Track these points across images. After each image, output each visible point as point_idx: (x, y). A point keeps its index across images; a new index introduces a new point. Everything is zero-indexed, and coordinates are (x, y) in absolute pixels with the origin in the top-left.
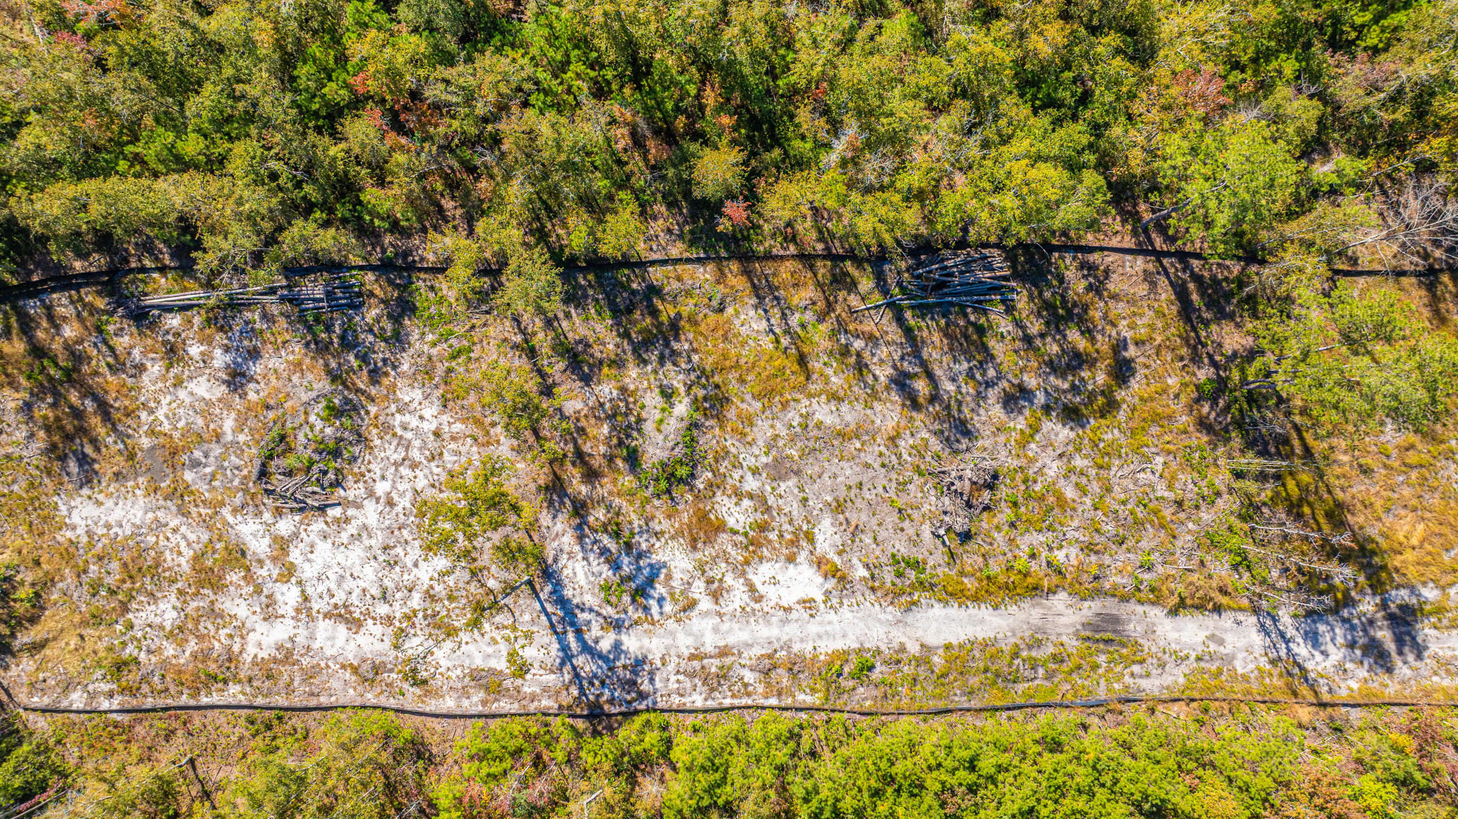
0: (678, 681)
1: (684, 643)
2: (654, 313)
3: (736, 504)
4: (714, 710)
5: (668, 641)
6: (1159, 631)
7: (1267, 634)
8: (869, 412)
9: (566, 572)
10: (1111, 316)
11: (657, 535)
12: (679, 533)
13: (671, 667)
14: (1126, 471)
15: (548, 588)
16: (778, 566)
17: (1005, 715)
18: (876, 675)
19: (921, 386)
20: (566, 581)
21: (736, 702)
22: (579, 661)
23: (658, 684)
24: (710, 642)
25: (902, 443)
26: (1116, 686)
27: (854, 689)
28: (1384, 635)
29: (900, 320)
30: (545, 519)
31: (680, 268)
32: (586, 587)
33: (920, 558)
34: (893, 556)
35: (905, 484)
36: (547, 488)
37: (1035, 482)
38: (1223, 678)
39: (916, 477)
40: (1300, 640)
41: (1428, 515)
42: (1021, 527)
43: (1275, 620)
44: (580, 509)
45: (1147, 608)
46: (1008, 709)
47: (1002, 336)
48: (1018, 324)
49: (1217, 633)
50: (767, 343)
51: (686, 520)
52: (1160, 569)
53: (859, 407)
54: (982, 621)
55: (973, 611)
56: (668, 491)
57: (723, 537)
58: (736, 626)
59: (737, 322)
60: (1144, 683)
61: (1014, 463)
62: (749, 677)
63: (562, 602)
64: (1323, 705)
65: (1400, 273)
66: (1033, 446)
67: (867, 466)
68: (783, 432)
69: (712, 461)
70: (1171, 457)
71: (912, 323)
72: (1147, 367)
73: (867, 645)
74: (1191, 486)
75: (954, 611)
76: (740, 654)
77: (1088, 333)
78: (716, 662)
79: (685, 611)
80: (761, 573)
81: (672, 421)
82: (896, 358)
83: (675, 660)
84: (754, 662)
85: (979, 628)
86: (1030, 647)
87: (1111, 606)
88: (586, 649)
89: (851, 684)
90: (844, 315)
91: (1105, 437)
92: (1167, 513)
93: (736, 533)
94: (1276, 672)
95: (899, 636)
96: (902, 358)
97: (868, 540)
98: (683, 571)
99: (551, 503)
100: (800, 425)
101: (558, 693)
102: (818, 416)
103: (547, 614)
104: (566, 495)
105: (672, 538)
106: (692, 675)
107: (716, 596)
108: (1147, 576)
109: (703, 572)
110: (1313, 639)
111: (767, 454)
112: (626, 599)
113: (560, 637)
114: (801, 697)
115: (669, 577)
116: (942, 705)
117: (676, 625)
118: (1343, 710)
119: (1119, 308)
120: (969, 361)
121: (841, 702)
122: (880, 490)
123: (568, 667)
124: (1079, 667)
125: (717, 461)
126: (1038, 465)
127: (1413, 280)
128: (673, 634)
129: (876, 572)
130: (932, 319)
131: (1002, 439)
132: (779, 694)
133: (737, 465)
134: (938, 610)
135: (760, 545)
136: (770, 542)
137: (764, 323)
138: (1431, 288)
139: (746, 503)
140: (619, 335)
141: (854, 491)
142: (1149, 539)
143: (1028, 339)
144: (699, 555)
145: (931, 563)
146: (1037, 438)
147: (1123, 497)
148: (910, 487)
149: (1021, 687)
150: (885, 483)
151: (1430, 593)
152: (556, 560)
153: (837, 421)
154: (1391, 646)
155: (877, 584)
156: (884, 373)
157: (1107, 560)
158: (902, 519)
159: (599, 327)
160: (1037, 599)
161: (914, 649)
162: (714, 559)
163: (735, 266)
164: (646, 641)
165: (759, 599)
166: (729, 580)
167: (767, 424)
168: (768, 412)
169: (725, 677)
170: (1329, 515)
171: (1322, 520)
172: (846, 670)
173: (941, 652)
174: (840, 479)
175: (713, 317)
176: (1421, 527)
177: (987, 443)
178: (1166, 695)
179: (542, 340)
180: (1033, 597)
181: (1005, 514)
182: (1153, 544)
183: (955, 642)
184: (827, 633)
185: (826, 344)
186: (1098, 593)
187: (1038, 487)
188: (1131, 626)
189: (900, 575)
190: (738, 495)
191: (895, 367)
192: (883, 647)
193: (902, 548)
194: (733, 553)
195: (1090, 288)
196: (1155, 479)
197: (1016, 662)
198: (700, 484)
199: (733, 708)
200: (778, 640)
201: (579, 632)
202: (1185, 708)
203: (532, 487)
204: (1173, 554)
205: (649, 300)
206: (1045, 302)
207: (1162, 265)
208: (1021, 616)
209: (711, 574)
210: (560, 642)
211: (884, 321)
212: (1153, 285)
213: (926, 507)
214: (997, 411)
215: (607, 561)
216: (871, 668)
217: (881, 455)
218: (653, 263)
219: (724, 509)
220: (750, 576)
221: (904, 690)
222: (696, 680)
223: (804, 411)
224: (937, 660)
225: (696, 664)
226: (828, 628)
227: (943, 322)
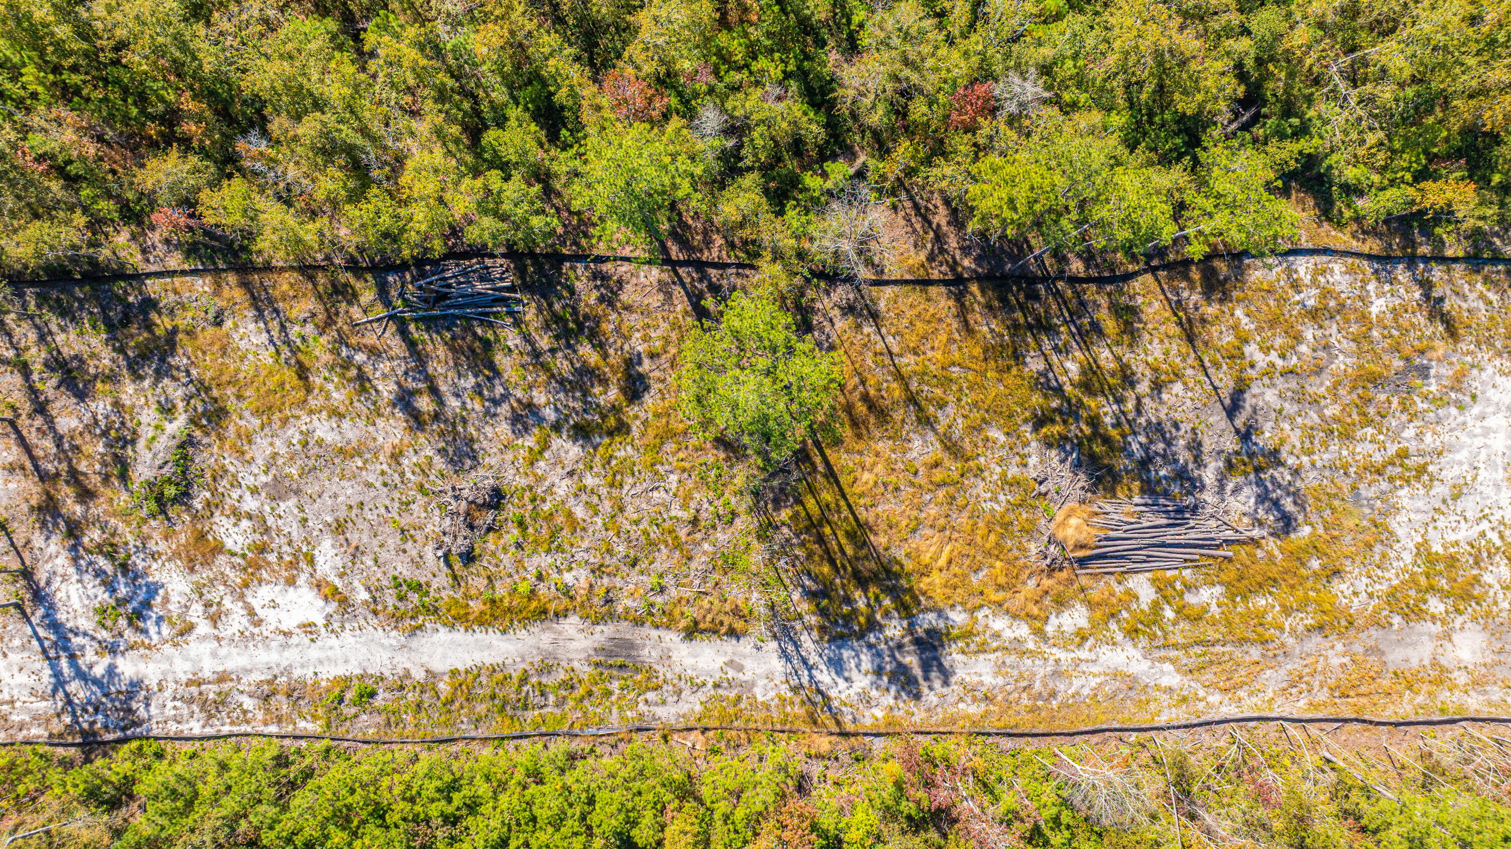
0: (175, 708)
1: (182, 669)
2: (149, 326)
3: (235, 525)
4: (209, 738)
5: (165, 666)
6: (675, 656)
7: (788, 659)
8: (371, 429)
9: (59, 595)
10: (625, 329)
11: (154, 556)
12: (176, 555)
13: (168, 693)
14: (639, 489)
15: (41, 612)
16: (277, 588)
17: (513, 743)
18: (378, 702)
19: (424, 403)
20: (60, 605)
21: (235, 729)
22: (73, 687)
23: (153, 710)
24: (208, 668)
25: (405, 462)
26: (629, 713)
27: (356, 716)
28: (911, 660)
29: (403, 332)
30: (38, 540)
31: (177, 281)
32: (80, 611)
33: (423, 580)
34: (395, 578)
35: (408, 504)
36: (40, 509)
37: (544, 501)
38: (742, 706)
39: (419, 497)
40: (824, 667)
41: (955, 535)
42: (528, 549)
43: (797, 646)
44: (74, 530)
45: (662, 633)
46: (514, 738)
47: (510, 350)
48: (527, 338)
49: (736, 659)
50: (267, 357)
51: (183, 541)
52: (673, 592)
53: (361, 423)
54: (490, 646)
55: (480, 635)
56: (163, 512)
57: (222, 559)
58: (234, 651)
59: (236, 336)
60: (660, 711)
61: (522, 482)
62: (248, 703)
63: (55, 626)
64: (845, 735)
65: (926, 283)
66: (542, 464)
67: (369, 485)
68: (283, 450)
69: (210, 480)
70: (686, 475)
71: (416, 336)
72: (663, 381)
73: (370, 671)
74: (706, 506)
75: (460, 635)
76: (239, 679)
77: (600, 346)
78: (214, 688)
79: (182, 635)
80: (260, 596)
81: (163, 439)
82: (399, 373)
83: (172, 685)
84: (253, 688)
85: (486, 653)
86: (540, 672)
87: (625, 630)
88: (81, 675)
89: (353, 711)
90: (345, 327)
91: (617, 454)
92: (682, 533)
93: (233, 554)
94: (797, 700)
95: (403, 661)
96: (406, 373)
97: (370, 563)
98: (181, 594)
99: (44, 524)
100: (300, 442)
101: (48, 721)
102: (319, 433)
103: (39, 639)
104: (60, 515)
105: (169, 560)
106: (191, 701)
107: (215, 620)
108: (659, 600)
109: (201, 595)
110: (837, 665)
111: (266, 473)
112: (123, 622)
113: (53, 662)
114: (302, 724)
115: (166, 600)
116: (446, 733)
117: (173, 650)
118: (867, 739)
119: (632, 320)
120: (476, 376)
121: (344, 729)
122: (382, 510)
123: (60, 694)
124: (590, 694)
125: (215, 480)
126: (547, 483)
127: (943, 289)
128: (170, 660)
129: (378, 595)
130: (438, 332)
131: (509, 456)
132: (279, 720)
133: (236, 483)
134: (443, 634)
135: (259, 568)
136: (269, 564)
137: (264, 337)
138: (959, 298)
139: (245, 524)
140: (114, 350)
141: (355, 511)
142: (663, 560)
143: (536, 354)
144: (195, 578)
145: (435, 585)
146: (547, 455)
147: (635, 516)
148: (412, 506)
149: (531, 715)
150: (387, 503)
151: (958, 617)
152: (48, 583)
153: (338, 438)
154: (917, 672)
155: (380, 607)
156: (387, 390)
157: (618, 582)
158: (405, 540)
159: (94, 342)
160: (547, 624)
161: (419, 675)
162: (211, 581)
163: (232, 278)
164: (142, 667)
165: (258, 623)
166: (227, 603)
167: (265, 442)
168: (267, 430)
169: (223, 703)
170: (851, 536)
171: (843, 541)
172: (348, 696)
173: (446, 678)
174: (341, 499)
175: (211, 330)
176: (948, 548)
177: (493, 461)
178: (681, 726)
179: (36, 356)
180: (542, 621)
181: (513, 534)
182: (666, 566)
183: (462, 668)
184: (329, 659)
185: (327, 357)
186: (611, 616)
187: (547, 507)
188: (646, 652)
189: (401, 599)
190: (237, 515)
191: (398, 383)
192: (387, 673)
193: (404, 570)
194: (232, 575)
195: (601, 299)
196: (668, 498)
197: (525, 689)
198: (197, 504)
199: (230, 736)
200: (278, 665)
201: (72, 657)
202: (701, 737)
203: (25, 507)
204: (686, 576)
205: (146, 314)
206: (554, 314)
207: (677, 274)
208: (531, 640)
209: (209, 597)
210: (52, 667)
211: (387, 335)
212: (669, 296)
213: (429, 528)
214: (504, 429)
215: (103, 583)
216: (372, 695)
217: (383, 473)
218: (149, 275)
219: (223, 530)
220: (249, 599)
221: (409, 718)
222: (195, 707)
223: (304, 428)
224: (444, 687)
225: (194, 690)
226: (330, 653)
227: (448, 335)
